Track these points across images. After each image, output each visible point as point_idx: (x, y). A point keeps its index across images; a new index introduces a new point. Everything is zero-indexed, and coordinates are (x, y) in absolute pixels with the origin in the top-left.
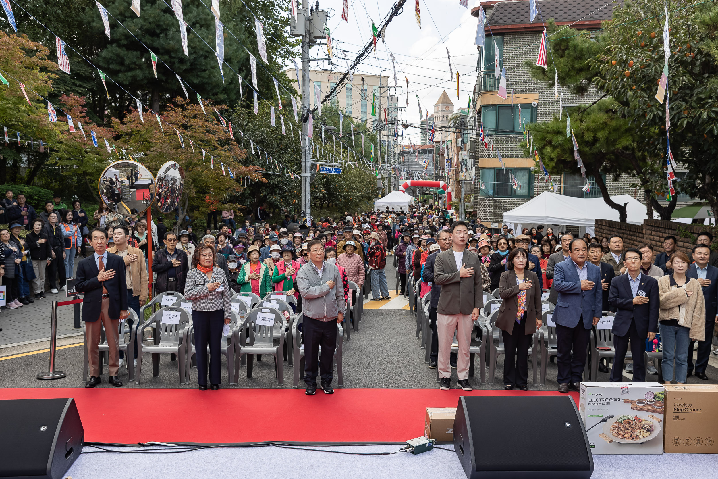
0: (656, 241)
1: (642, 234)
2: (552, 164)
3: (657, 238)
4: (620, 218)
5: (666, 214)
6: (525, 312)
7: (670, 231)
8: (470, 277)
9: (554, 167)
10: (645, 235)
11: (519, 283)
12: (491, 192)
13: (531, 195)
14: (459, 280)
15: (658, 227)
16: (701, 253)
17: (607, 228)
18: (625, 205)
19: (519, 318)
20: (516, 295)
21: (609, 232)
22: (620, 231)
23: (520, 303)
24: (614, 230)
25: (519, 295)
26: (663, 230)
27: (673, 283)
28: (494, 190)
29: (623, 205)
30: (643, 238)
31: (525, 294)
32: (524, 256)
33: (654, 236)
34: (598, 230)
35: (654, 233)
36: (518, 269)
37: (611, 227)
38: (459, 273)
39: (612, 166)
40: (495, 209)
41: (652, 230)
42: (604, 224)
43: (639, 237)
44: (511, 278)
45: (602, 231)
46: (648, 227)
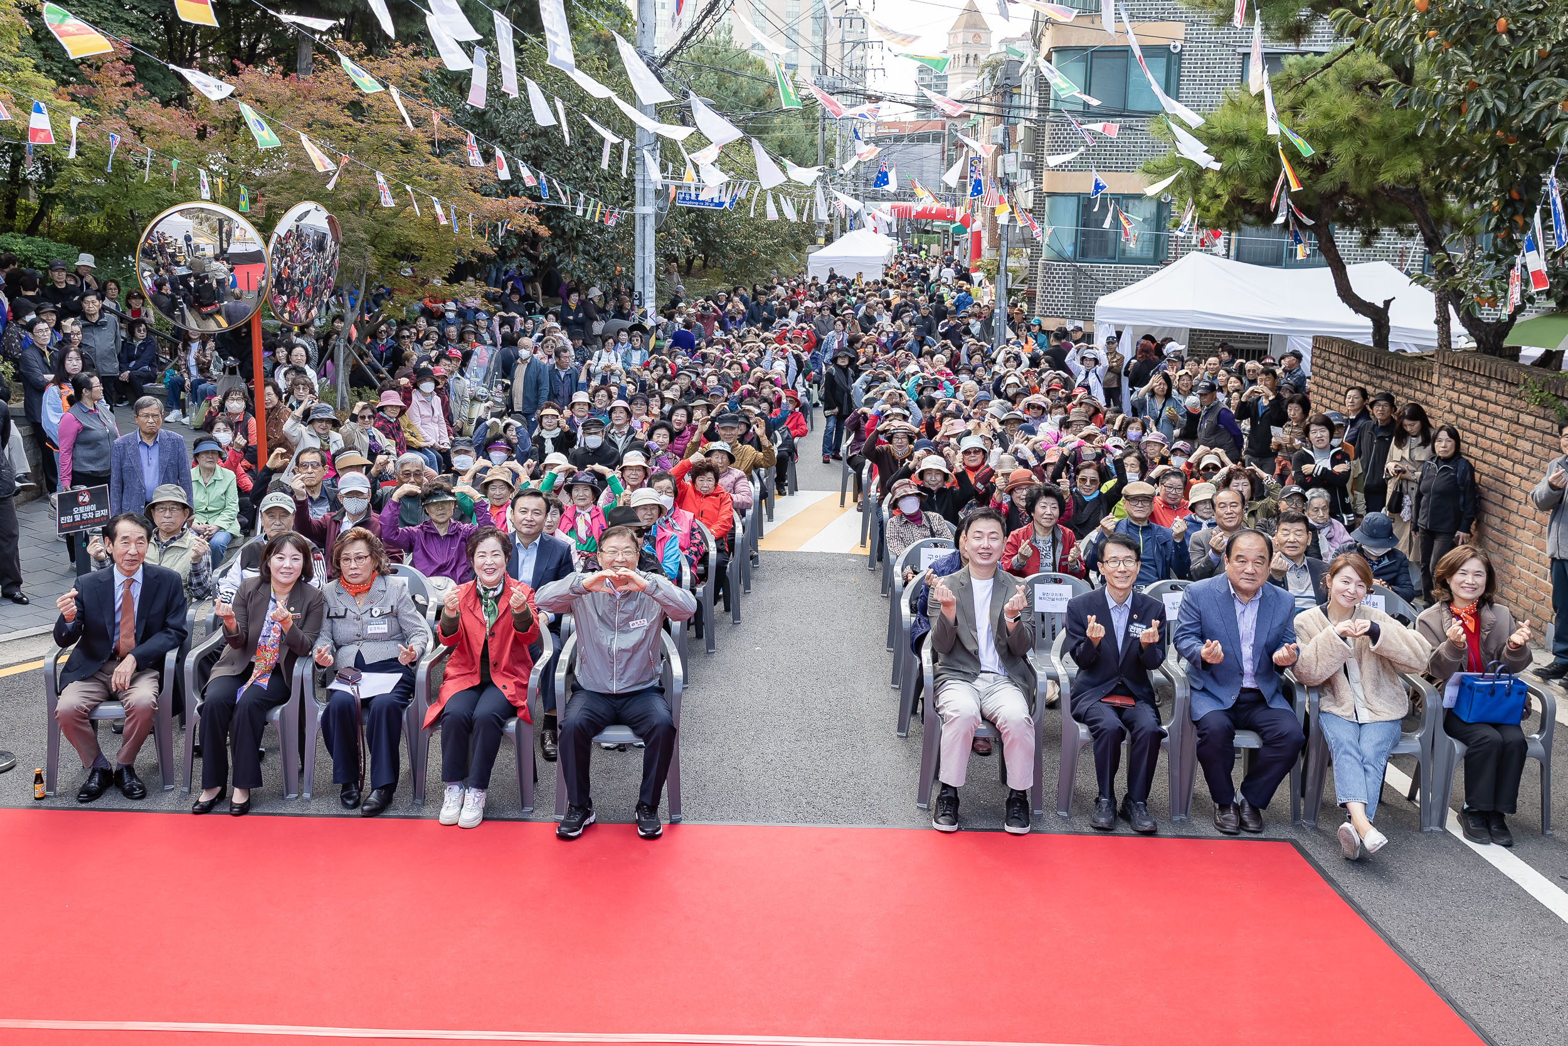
0: (1465, 406)
1: (1430, 384)
2: (1218, 207)
3: (1465, 399)
4: (1375, 337)
5: (1491, 339)
7: (1502, 385)
9: (1221, 215)
10: (1436, 389)
18: (1388, 302)
26: (1481, 380)
30: (1432, 395)
43: (1421, 391)
46: (1445, 370)
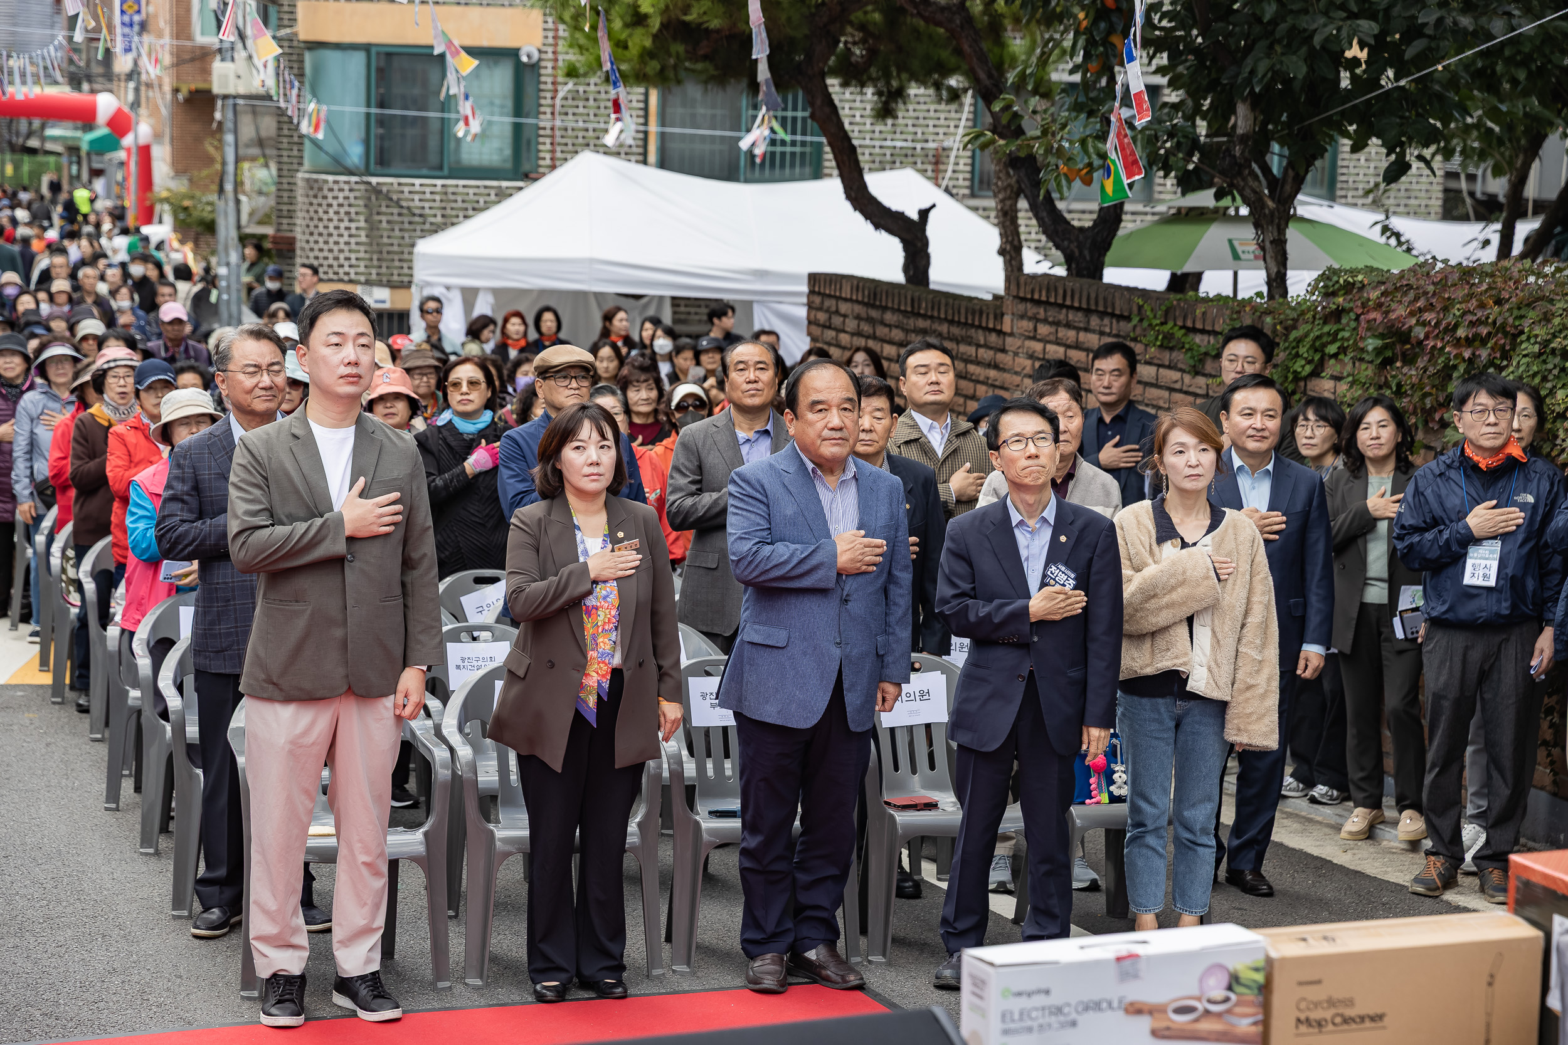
1: (1000, 333)
4: (906, 269)
5: (1086, 253)
6: (616, 673)
7: (1106, 321)
8: (387, 535)
10: (1009, 340)
11: (586, 552)
12: (355, 153)
13: (526, 167)
14: (340, 548)
15: (1062, 306)
16: (1251, 413)
17: (858, 309)
18: (924, 214)
19: (592, 701)
20: (577, 603)
21: (866, 328)
22: (911, 323)
23: (594, 638)
24: (889, 317)
25: (591, 601)
26: (1076, 317)
27: (1166, 531)
28: (367, 142)
29: (914, 216)
30: (1003, 350)
31: (614, 599)
32: (603, 437)
33: (1045, 341)
34: (822, 317)
35: (1044, 330)
36: (581, 493)
37: (873, 306)
38: (340, 520)
39: (872, 53)
40: (372, 227)
41: (1035, 319)
42: (846, 293)
43: (986, 346)
44: (553, 532)
45: (837, 321)
46: (1021, 307)
